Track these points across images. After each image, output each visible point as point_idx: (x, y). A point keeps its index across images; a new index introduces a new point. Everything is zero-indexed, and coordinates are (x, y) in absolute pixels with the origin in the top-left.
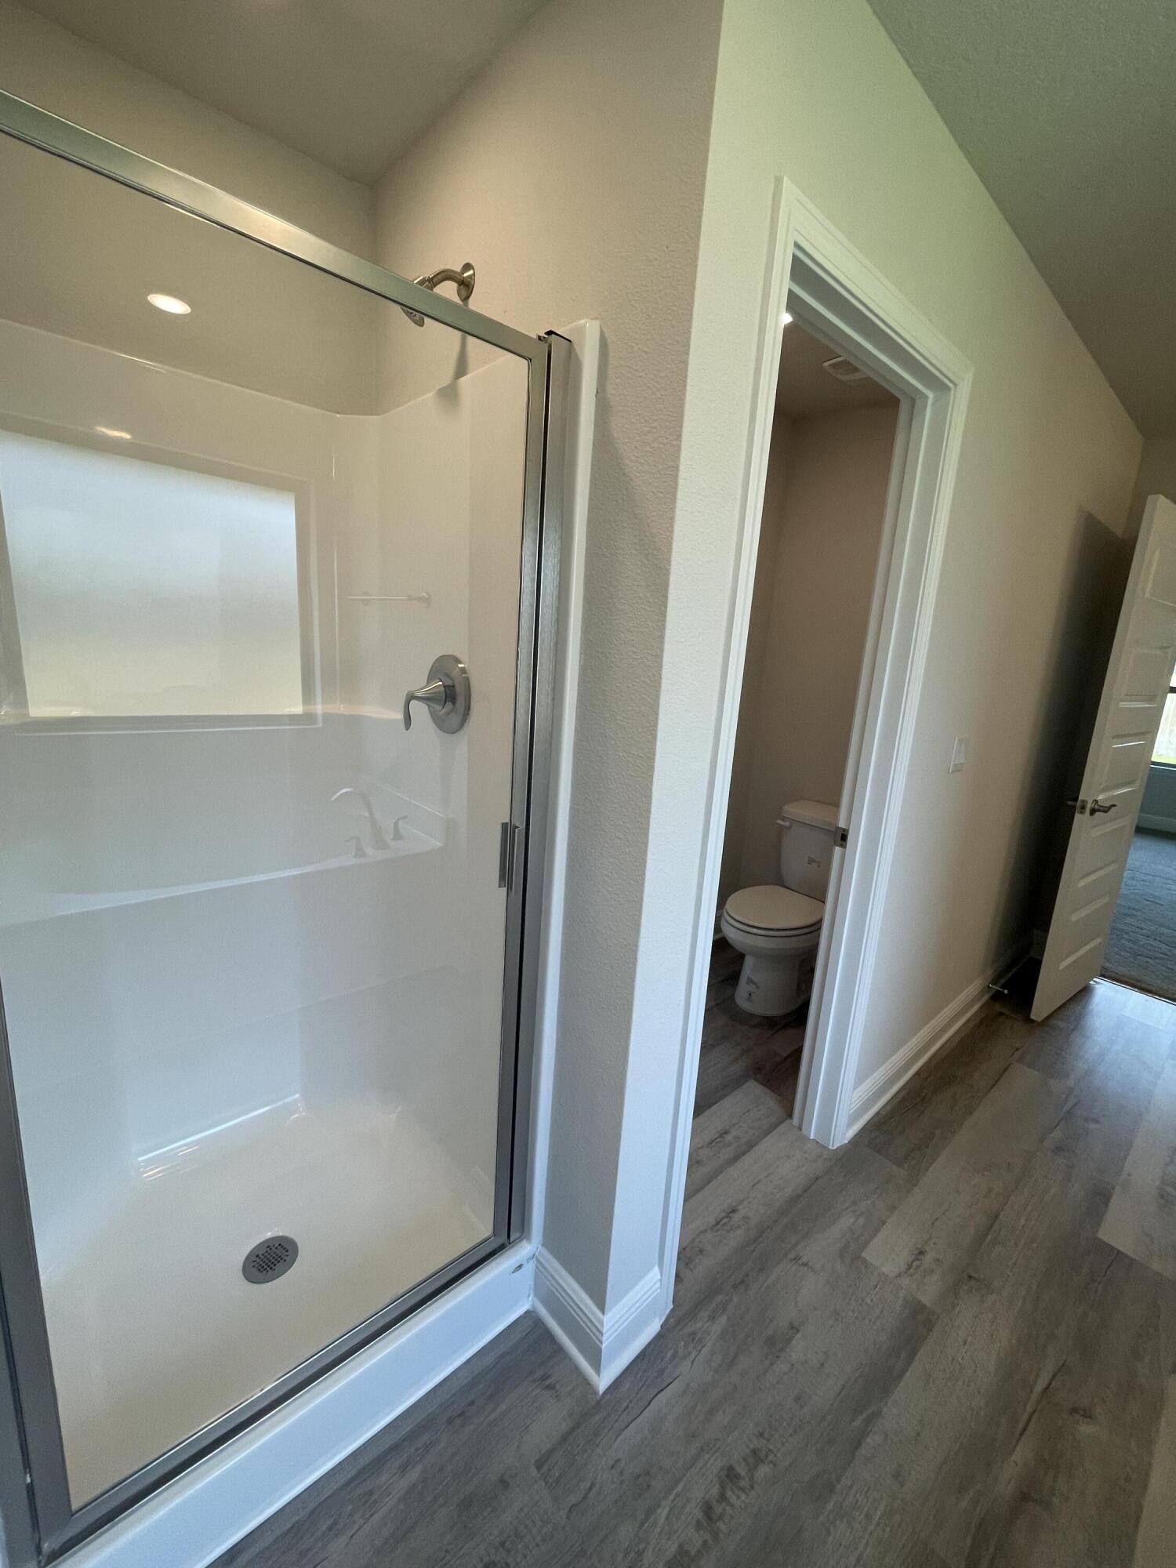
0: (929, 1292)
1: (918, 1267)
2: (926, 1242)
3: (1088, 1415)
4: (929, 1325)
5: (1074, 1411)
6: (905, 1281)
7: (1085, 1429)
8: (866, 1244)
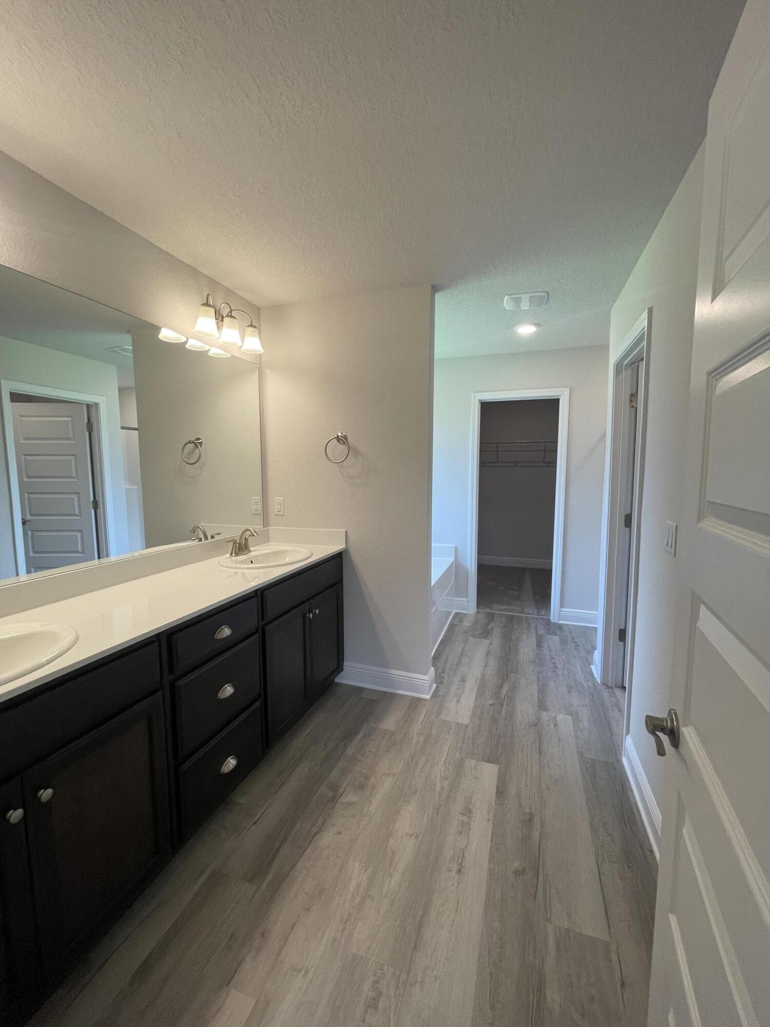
0: (545, 715)
1: (553, 721)
2: (556, 730)
3: (491, 705)
4: (539, 707)
5: (494, 704)
6: (553, 715)
7: (491, 702)
8: (573, 720)
